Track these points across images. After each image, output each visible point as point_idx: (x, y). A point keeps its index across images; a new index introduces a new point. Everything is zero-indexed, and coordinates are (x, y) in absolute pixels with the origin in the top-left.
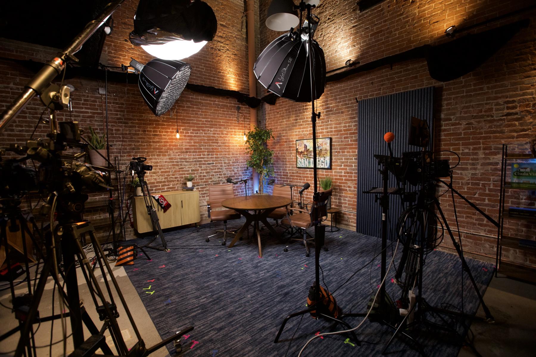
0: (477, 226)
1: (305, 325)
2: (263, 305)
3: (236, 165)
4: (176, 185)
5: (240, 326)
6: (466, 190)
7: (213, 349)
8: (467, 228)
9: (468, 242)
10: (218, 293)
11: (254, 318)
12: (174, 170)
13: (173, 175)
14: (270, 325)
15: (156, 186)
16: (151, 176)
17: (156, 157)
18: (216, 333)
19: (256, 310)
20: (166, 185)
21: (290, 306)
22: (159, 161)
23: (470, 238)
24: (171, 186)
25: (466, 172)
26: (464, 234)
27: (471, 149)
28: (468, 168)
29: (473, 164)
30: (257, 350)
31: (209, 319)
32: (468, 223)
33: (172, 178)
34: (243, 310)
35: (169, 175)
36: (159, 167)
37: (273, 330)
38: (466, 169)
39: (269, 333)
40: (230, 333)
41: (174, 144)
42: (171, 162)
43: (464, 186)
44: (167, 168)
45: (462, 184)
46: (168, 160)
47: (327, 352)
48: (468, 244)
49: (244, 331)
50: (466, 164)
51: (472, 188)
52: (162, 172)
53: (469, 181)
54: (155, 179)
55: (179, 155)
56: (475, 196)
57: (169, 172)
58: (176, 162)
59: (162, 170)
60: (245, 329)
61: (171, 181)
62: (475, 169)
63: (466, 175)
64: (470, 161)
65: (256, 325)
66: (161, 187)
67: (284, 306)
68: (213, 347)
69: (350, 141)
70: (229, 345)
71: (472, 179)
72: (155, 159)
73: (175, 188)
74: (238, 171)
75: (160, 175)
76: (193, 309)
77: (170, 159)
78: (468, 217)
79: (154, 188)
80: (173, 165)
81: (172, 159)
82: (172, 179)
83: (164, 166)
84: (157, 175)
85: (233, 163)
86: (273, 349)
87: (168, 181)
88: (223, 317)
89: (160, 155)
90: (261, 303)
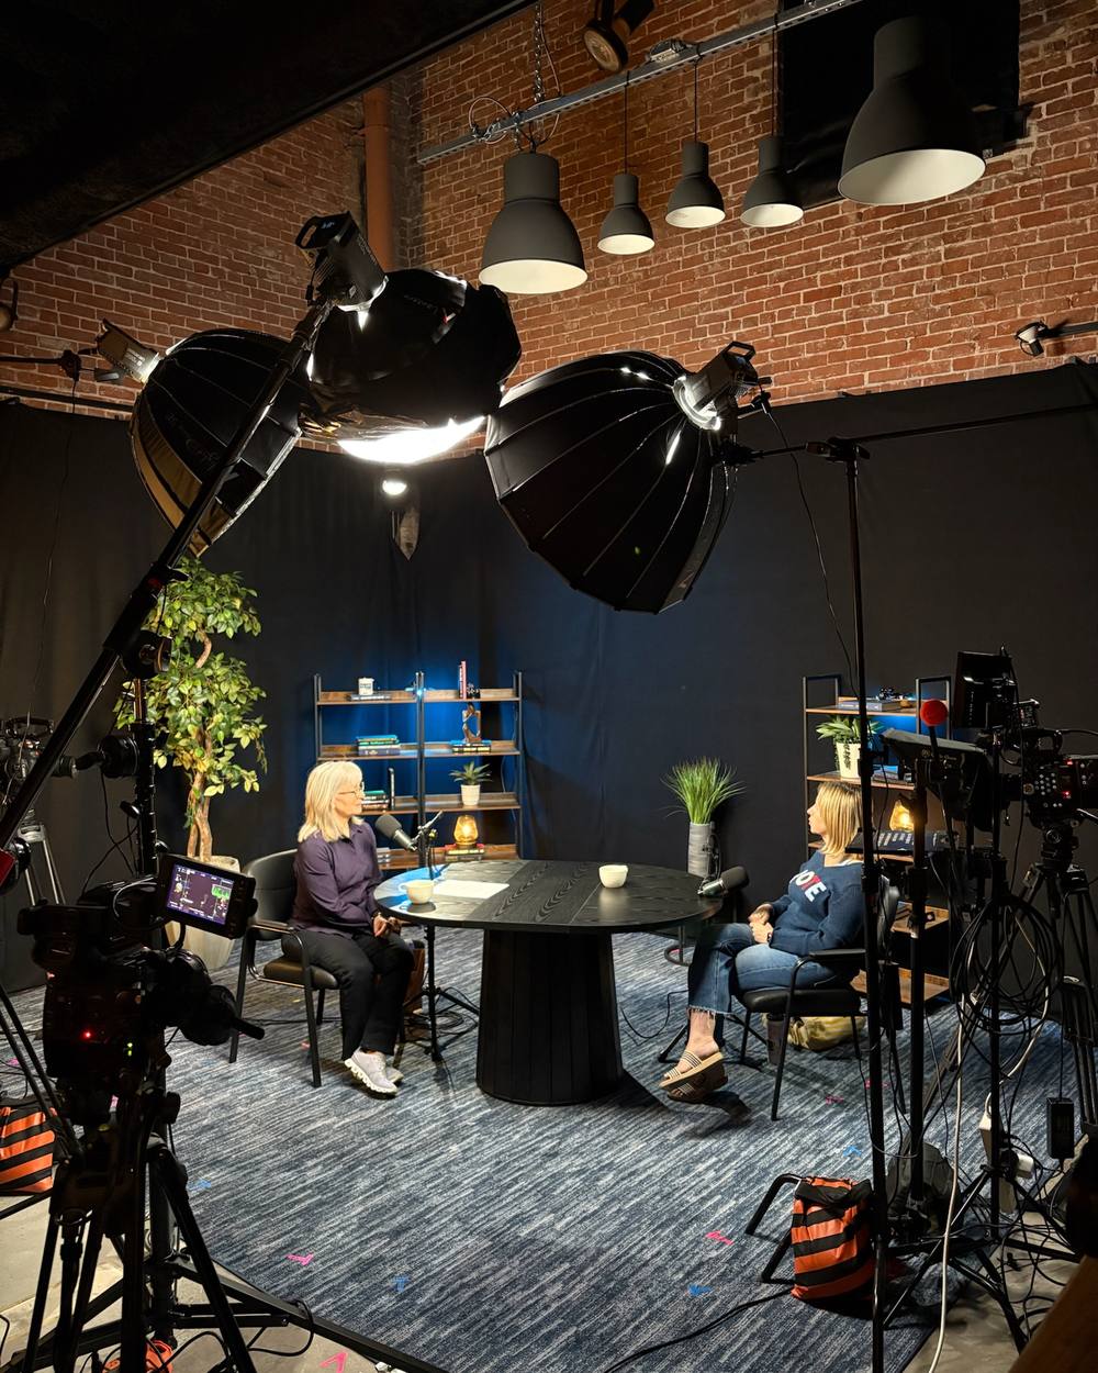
1: (633, 1202)
2: (504, 1168)
5: (452, 1221)
7: (391, 1276)
10: (354, 1149)
11: (485, 1198)
14: (536, 1210)
18: (389, 1243)
19: (484, 1181)
21: (583, 1164)
30: (514, 1265)
31: (353, 1213)
34: (448, 1183)
37: (546, 1220)
39: (539, 1228)
40: (429, 1238)
47: (697, 1250)
49: (466, 1230)
60: (467, 1226)
65: (496, 1214)
67: (566, 1164)
68: (389, 1271)
70: (436, 1262)
76: (291, 1195)
86: (557, 1260)
88: (394, 1206)
90: (498, 1163)
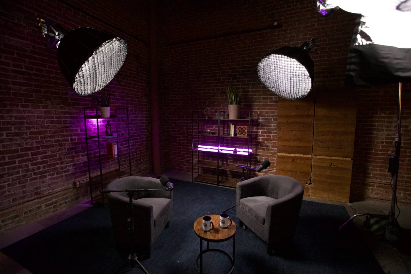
0: (388, 177)
3: (135, 123)
4: (58, 151)
6: (380, 148)
8: (380, 179)
9: (380, 190)
12: (53, 129)
13: (52, 137)
15: (20, 156)
16: (11, 140)
17: (20, 108)
20: (40, 153)
22: (26, 115)
23: (382, 187)
24: (49, 153)
25: (382, 132)
26: (377, 184)
27: (387, 114)
28: (383, 129)
29: (387, 126)
32: (380, 175)
33: (50, 141)
35: (44, 138)
36: (26, 125)
38: (382, 130)
41: (53, 90)
42: (49, 117)
43: (379, 145)
44: (42, 127)
45: (378, 142)
46: (43, 115)
48: (379, 192)
50: (382, 126)
51: (386, 146)
52: (31, 133)
53: (383, 140)
54: (20, 145)
55: (61, 108)
56: (388, 153)
57: (46, 132)
58: (57, 117)
59: (33, 130)
61: (47, 147)
62: (390, 130)
63: (381, 135)
64: (385, 124)
66: (30, 157)
69: (269, 102)
71: (386, 138)
72: (19, 111)
73: (56, 155)
74: (136, 130)
75: (29, 138)
77: (45, 112)
78: (381, 170)
79: (17, 160)
80: (52, 122)
81: (50, 112)
82: (50, 143)
83: (36, 123)
84: (23, 138)
85: (131, 120)
87: (42, 147)
89: (28, 106)
